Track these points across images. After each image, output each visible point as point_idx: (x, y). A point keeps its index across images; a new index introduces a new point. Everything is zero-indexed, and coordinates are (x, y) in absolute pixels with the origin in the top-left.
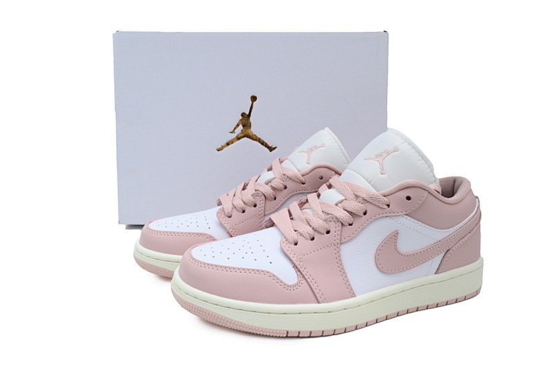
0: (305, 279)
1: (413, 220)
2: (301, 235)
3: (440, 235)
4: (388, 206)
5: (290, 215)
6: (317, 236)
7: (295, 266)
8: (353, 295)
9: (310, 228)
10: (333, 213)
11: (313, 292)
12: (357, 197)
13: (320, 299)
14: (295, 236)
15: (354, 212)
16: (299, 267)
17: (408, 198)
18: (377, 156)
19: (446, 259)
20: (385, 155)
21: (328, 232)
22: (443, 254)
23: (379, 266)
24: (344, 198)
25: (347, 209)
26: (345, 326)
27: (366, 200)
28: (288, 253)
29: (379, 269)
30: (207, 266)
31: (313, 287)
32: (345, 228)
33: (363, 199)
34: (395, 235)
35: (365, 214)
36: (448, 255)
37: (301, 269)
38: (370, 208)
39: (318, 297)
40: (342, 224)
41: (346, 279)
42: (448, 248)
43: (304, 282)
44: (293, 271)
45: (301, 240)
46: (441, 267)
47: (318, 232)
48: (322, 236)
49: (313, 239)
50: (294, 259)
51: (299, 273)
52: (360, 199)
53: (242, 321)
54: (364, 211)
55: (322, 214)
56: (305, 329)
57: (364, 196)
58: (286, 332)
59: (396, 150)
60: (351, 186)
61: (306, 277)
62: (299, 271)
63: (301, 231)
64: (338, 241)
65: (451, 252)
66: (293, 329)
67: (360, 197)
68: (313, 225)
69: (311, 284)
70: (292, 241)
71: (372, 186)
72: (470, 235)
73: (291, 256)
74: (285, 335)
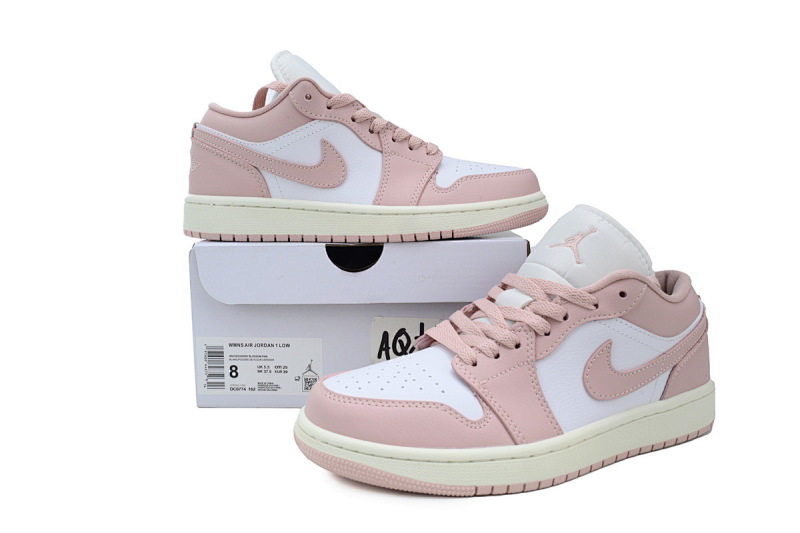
0: (494, 412)
1: (630, 324)
2: (481, 351)
3: (663, 344)
4: (596, 306)
5: (456, 328)
6: (502, 352)
7: (478, 395)
8: (560, 432)
9: (493, 342)
10: (522, 319)
11: (507, 429)
12: (551, 297)
13: (517, 439)
14: (472, 354)
15: (551, 316)
16: (483, 395)
17: (622, 294)
18: (568, 240)
19: (673, 378)
20: (578, 238)
21: (518, 346)
22: (668, 373)
23: (590, 390)
24: (530, 299)
25: (542, 313)
26: (553, 477)
27: (565, 300)
28: (466, 377)
29: (589, 394)
30: (354, 402)
31: (506, 422)
32: (539, 339)
33: (562, 298)
34: (608, 345)
35: (565, 318)
36: (675, 373)
37: (487, 399)
38: (572, 311)
39: (515, 436)
40: (536, 334)
41: (547, 410)
42: (674, 364)
43: (492, 415)
44: (475, 402)
45: (481, 359)
46: (668, 390)
47: (504, 346)
48: (510, 351)
49: (497, 356)
50: (475, 385)
51: (484, 404)
52: (558, 299)
53: (410, 476)
54: (564, 315)
55: (505, 322)
56: (500, 482)
57: (562, 294)
58: (474, 489)
59: (593, 230)
60: (539, 282)
61: (495, 409)
62: (484, 401)
63: (480, 347)
64: (533, 357)
65: (678, 369)
66: (484, 483)
67: (555, 296)
68: (496, 337)
69: (503, 418)
70: (469, 361)
71: (568, 280)
72: (699, 345)
73: (470, 381)
74: (473, 494)
